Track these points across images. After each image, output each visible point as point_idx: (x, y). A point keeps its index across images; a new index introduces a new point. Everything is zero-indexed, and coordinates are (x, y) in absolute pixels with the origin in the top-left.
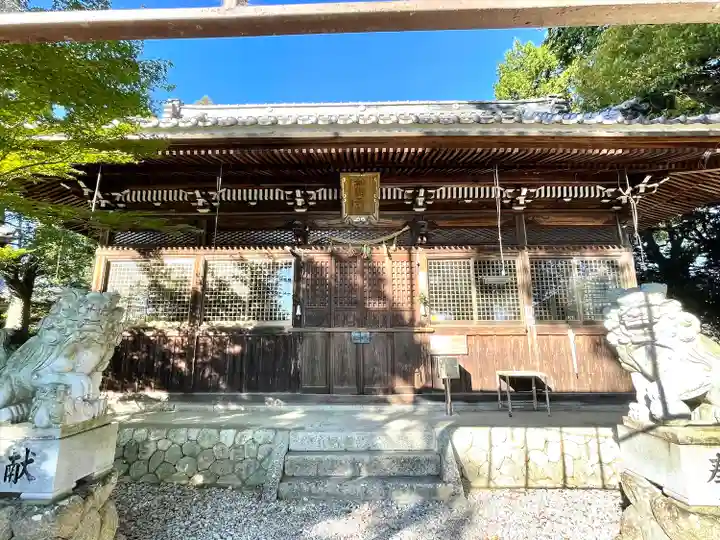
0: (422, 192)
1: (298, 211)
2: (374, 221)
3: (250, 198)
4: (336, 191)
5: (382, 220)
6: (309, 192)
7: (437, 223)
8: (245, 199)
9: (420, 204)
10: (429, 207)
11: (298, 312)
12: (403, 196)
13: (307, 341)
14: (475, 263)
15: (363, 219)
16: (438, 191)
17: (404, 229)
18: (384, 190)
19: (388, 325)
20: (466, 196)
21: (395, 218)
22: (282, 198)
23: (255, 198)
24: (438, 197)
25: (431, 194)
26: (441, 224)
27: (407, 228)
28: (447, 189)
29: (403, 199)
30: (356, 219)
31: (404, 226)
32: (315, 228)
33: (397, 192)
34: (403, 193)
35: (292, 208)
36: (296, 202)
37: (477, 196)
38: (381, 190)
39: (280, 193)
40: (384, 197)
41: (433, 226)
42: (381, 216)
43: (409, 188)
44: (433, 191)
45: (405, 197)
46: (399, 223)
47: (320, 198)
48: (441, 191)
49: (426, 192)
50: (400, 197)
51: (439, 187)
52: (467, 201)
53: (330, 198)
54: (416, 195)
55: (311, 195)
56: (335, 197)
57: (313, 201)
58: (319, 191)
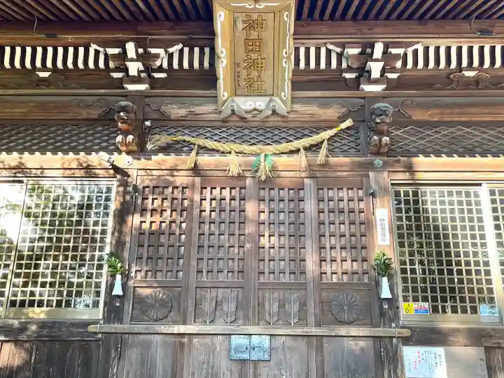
0: (379, 50)
1: (131, 87)
2: (282, 109)
3: (38, 64)
4: (207, 50)
5: (297, 107)
6: (153, 51)
7: (410, 113)
8: (28, 64)
9: (376, 74)
10: (392, 85)
11: (118, 290)
12: (339, 63)
13: (133, 355)
14: (492, 193)
15: (260, 103)
16: (410, 51)
17: (343, 126)
18: (302, 50)
19: (312, 319)
20: (465, 64)
21: (324, 103)
22: (101, 64)
23: (49, 64)
24: (410, 65)
25: (397, 57)
26: (418, 115)
27: (349, 123)
28: (426, 49)
29: (340, 70)
30: (245, 104)
31: (342, 119)
32: (164, 122)
33: (329, 52)
34: (340, 56)
35: (119, 84)
36: (126, 70)
37: (487, 64)
38: (297, 50)
39: (97, 52)
40: (302, 65)
41: (402, 121)
42: (294, 100)
43: (352, 45)
44: (401, 51)
45: (344, 65)
46: (332, 113)
47: (176, 65)
48: (415, 53)
49: (385, 53)
50: (334, 65)
51: (411, 44)
52: (468, 74)
53: (196, 65)
54: (366, 55)
55: (157, 56)
56: (206, 65)
57: (160, 69)
58: (175, 49)
